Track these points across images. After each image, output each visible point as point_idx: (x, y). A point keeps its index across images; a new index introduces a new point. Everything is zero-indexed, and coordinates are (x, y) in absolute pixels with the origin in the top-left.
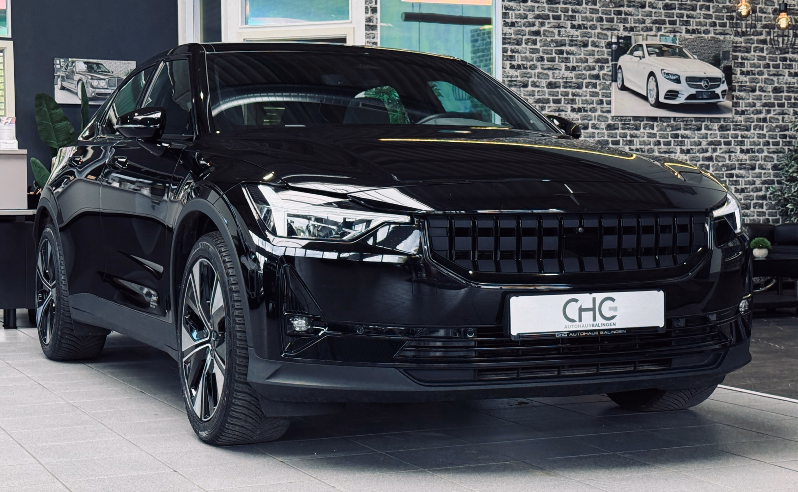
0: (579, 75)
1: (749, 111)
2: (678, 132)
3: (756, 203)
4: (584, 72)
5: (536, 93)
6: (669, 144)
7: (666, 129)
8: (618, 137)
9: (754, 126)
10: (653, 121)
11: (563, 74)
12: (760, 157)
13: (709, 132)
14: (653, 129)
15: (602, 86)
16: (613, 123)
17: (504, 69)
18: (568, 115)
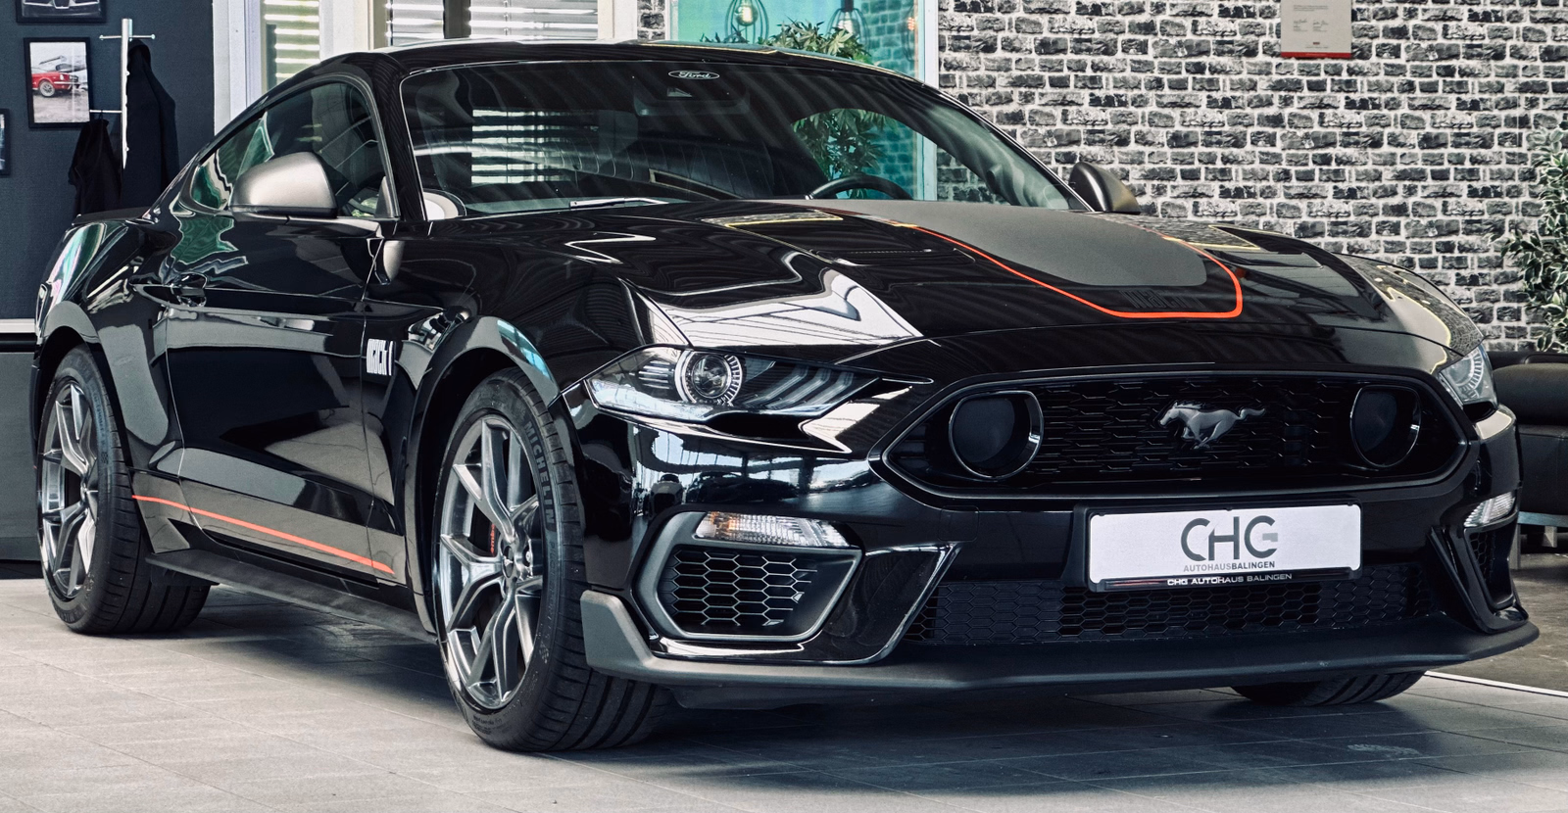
0: (1110, 24)
1: (1489, 103)
2: (1330, 151)
3: (1505, 308)
4: (1119, 17)
5: (1013, 66)
6: (1307, 177)
7: (1303, 144)
8: (1196, 162)
9: (1500, 136)
10: (1273, 127)
11: (1074, 23)
12: (1514, 205)
13: (1399, 151)
14: (1273, 145)
15: (1159, 49)
16: (1184, 130)
17: (942, 13)
18: (1084, 113)
